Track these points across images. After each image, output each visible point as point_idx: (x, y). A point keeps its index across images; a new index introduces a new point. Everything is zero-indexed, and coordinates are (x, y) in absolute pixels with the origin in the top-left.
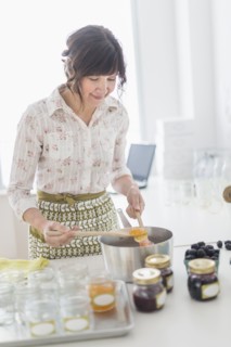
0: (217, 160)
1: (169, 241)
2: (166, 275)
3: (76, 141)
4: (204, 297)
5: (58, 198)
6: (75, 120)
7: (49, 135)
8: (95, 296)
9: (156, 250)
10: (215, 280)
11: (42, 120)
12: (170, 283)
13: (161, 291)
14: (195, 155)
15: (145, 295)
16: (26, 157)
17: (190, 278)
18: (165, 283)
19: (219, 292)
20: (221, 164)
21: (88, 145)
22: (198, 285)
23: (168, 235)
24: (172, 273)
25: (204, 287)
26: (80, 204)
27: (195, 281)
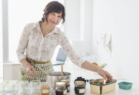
0: (90, 56)
1: (70, 76)
2: (67, 86)
3: (38, 41)
4: (79, 93)
5: (29, 60)
6: (40, 33)
7: (30, 36)
8: (42, 90)
9: (65, 78)
10: (84, 88)
11: (29, 29)
12: (68, 89)
13: (65, 89)
14: (83, 54)
15: (59, 90)
16: (23, 41)
17: (75, 87)
18: (67, 88)
19: (85, 92)
20: (92, 57)
21: (42, 43)
22: (78, 89)
23: (69, 74)
24: (69, 85)
25: (79, 89)
26: (36, 65)
27: (77, 87)
